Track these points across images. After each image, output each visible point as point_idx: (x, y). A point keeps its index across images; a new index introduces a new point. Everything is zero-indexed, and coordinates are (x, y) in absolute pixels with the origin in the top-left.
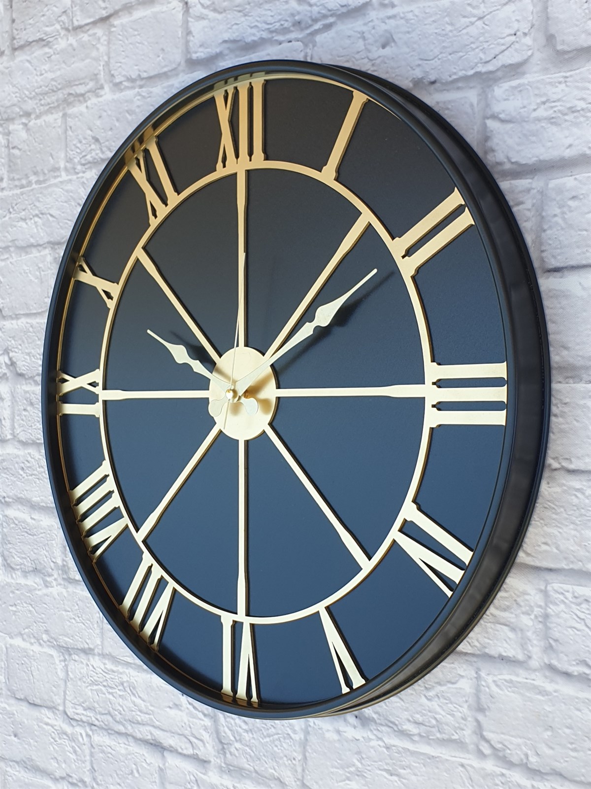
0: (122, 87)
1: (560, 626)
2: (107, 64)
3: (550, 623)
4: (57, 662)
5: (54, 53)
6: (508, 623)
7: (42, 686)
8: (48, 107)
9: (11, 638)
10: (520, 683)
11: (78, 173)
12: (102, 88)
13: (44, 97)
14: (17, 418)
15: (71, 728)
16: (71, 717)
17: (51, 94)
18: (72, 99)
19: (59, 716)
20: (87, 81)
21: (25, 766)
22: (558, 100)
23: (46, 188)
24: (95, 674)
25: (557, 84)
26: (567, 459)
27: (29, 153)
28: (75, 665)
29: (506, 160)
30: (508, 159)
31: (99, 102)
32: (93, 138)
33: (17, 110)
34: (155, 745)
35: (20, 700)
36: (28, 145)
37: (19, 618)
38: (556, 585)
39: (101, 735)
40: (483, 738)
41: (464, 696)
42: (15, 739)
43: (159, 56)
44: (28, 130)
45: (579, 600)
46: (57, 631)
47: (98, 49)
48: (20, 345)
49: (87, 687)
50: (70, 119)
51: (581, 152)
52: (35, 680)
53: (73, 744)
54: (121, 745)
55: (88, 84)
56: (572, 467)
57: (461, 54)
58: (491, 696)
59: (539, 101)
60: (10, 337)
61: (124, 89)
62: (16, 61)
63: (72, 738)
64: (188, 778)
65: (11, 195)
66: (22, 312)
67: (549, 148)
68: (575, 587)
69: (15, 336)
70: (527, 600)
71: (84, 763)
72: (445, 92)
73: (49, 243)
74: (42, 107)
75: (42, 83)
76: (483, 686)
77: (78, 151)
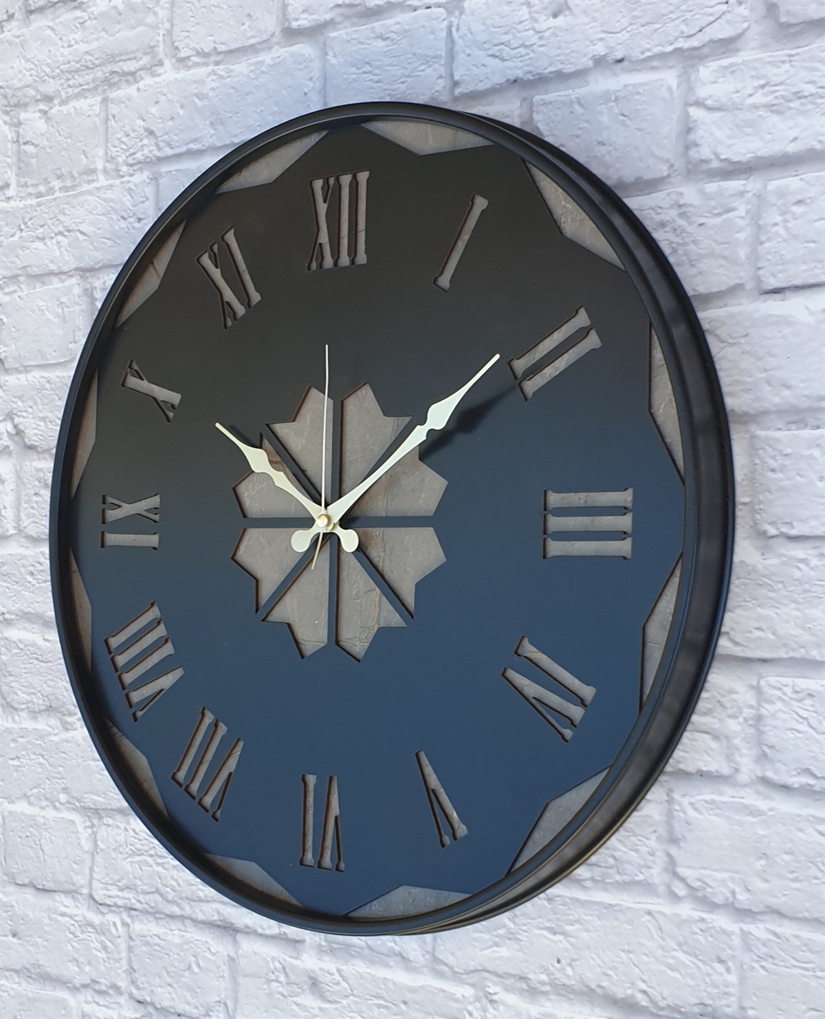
0: (190, 64)
1: (776, 728)
2: (169, 33)
3: (763, 726)
4: (80, 828)
5: (90, 18)
6: (710, 731)
7: (57, 864)
8: (80, 89)
9: (12, 802)
10: (724, 803)
11: (122, 177)
12: (161, 64)
13: (73, 76)
14: (24, 505)
15: (100, 916)
16: (101, 902)
17: (84, 72)
18: (117, 79)
19: (82, 902)
20: (139, 55)
21: (29, 975)
22: (781, 84)
23: (75, 196)
24: (137, 841)
25: (779, 64)
26: (787, 523)
27: (50, 151)
28: (107, 831)
29: (712, 157)
30: (717, 155)
31: (156, 83)
32: (146, 130)
33: (33, 92)
34: (224, 928)
35: (24, 885)
36: (47, 139)
37: (24, 776)
38: (772, 679)
39: (145, 921)
40: (676, 875)
41: (652, 825)
42: (15, 940)
43: (244, 24)
44: (48, 120)
45: (800, 696)
46: (80, 787)
47: (155, 13)
48: (31, 407)
49: (126, 858)
50: (113, 106)
51: (808, 147)
52: (46, 857)
53: (103, 938)
54: (174, 932)
55: (140, 59)
56: (794, 532)
57: (657, 26)
58: (687, 823)
59: (757, 83)
60: (15, 397)
61: (192, 66)
62: (30, 28)
63: (101, 930)
64: (272, 966)
65: (22, 206)
66: (35, 364)
67: (768, 142)
68: (795, 679)
69: (22, 396)
70: (735, 701)
71: (118, 962)
72: (635, 72)
73: (76, 269)
74: (70, 90)
75: (70, 57)
76: (677, 811)
77: (124, 147)
